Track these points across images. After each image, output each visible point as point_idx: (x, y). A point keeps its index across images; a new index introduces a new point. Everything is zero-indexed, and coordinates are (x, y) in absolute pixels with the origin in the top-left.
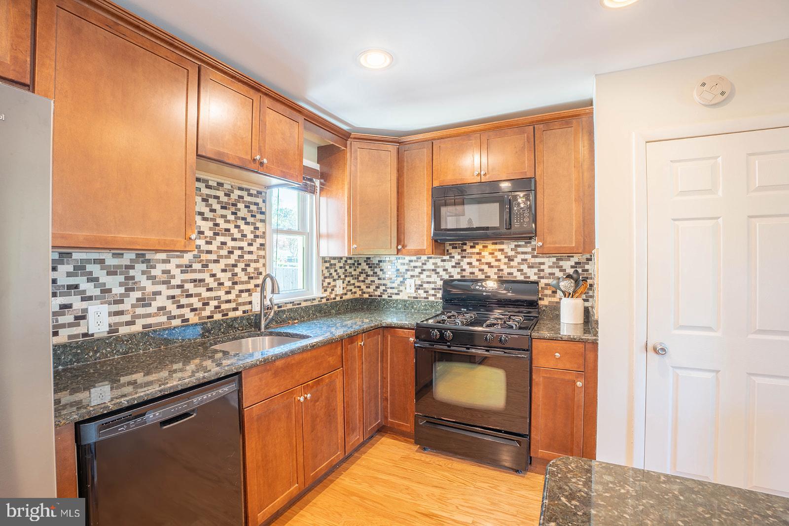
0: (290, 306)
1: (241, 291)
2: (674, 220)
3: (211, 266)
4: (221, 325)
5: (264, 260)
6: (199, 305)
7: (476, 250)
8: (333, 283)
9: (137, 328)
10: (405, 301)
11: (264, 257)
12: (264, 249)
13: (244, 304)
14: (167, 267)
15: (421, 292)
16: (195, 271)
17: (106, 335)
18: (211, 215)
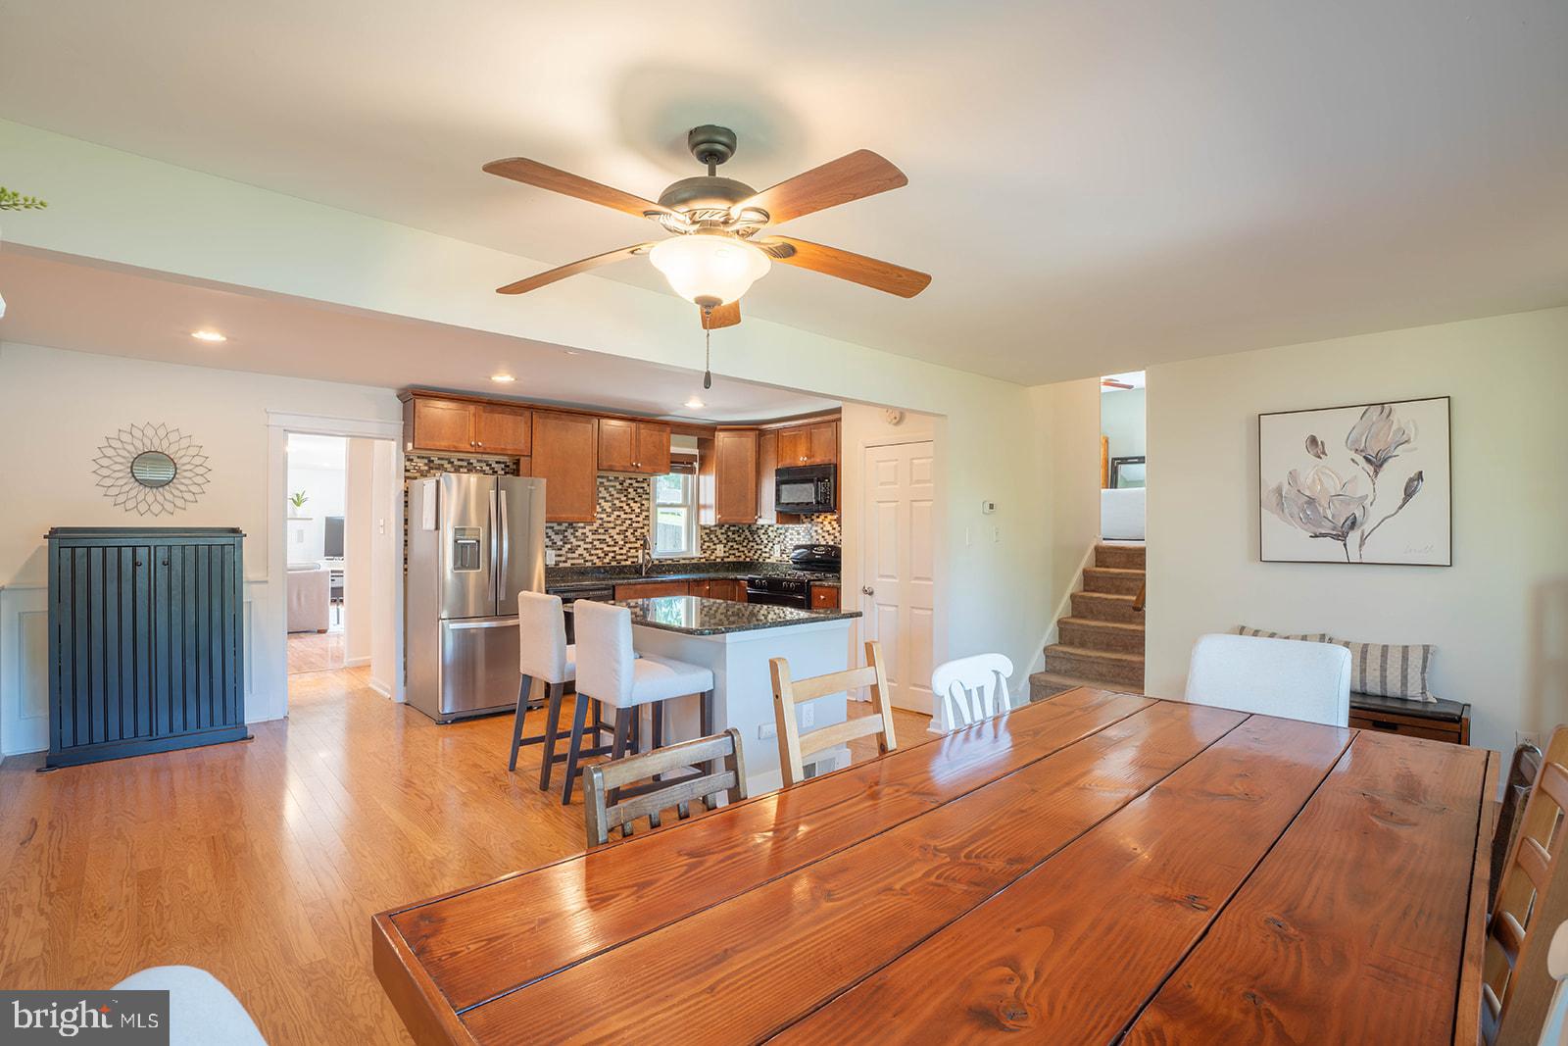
0: (670, 562)
1: (630, 548)
2: (879, 502)
3: (610, 531)
4: (615, 569)
5: (648, 527)
6: (603, 555)
7: (820, 520)
8: (712, 547)
9: (568, 565)
10: (773, 564)
11: (648, 525)
13: (633, 557)
14: (584, 531)
15: (784, 556)
16: (599, 534)
18: (610, 498)
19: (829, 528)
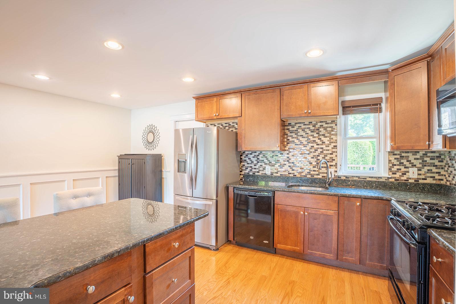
5: (336, 153)
6: (301, 170)
11: (336, 152)
12: (336, 148)
13: (323, 173)
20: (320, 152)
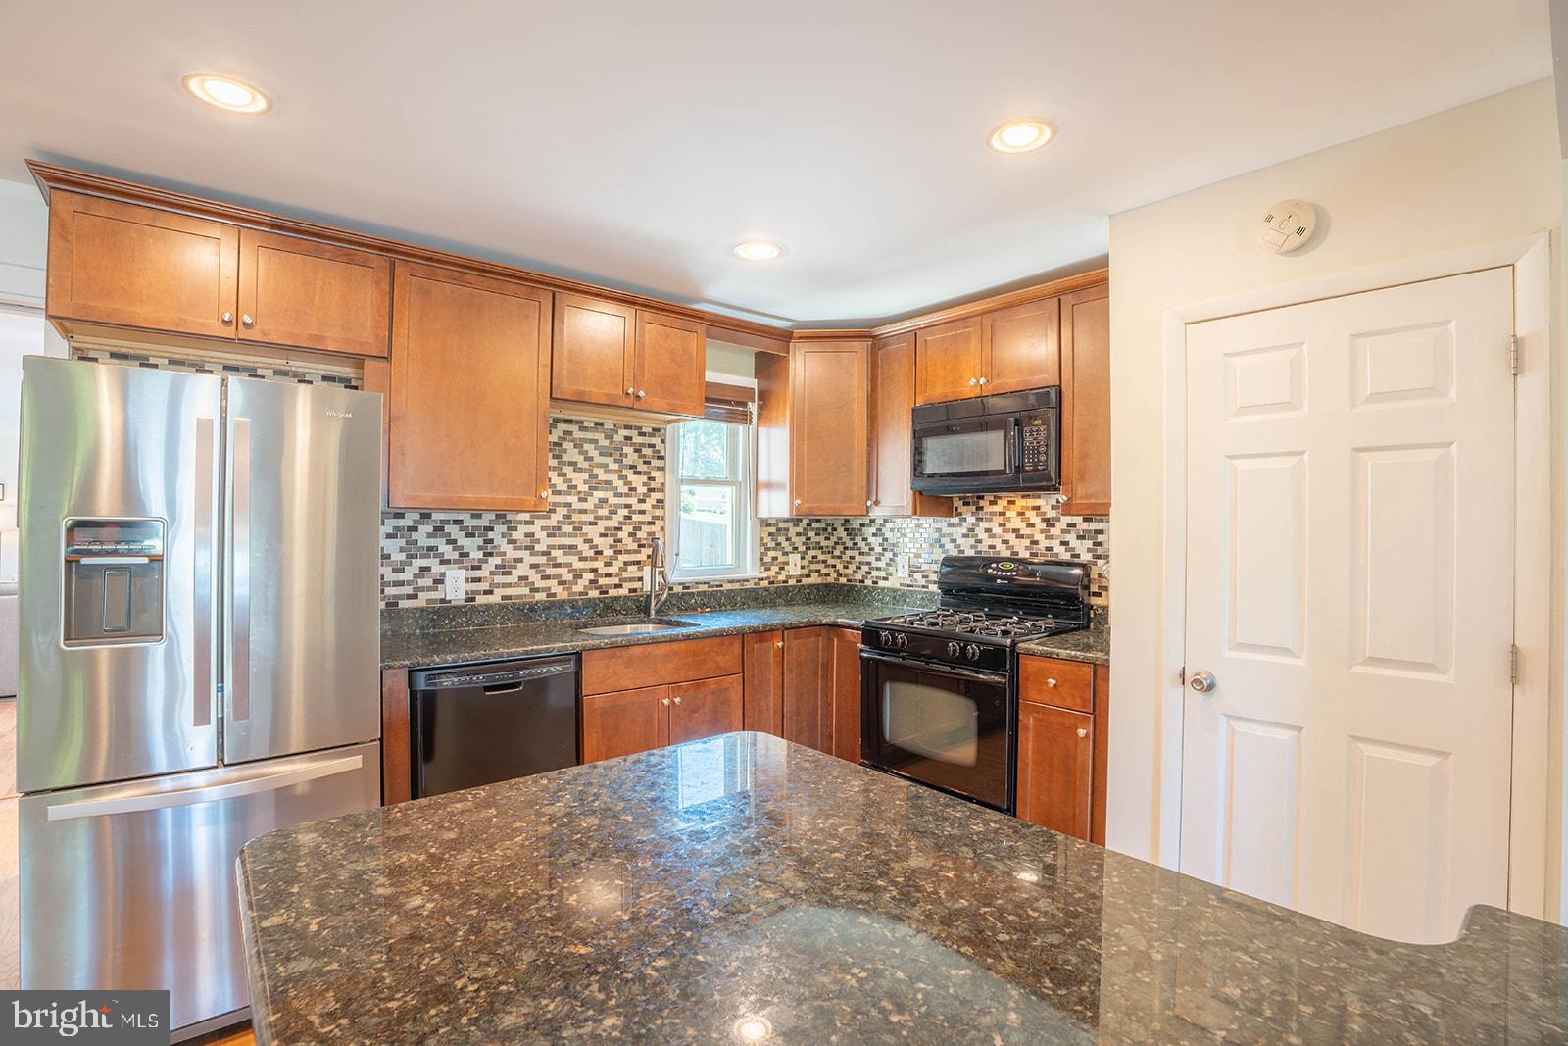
0: (704, 588)
1: (626, 563)
2: (1231, 457)
3: (586, 529)
4: (596, 604)
5: (663, 522)
6: (570, 577)
7: (997, 508)
8: (781, 559)
9: (495, 598)
10: (894, 591)
11: (663, 518)
12: (663, 507)
13: (631, 580)
14: (530, 529)
15: (918, 576)
16: (565, 535)
17: (463, 603)
18: (586, 465)
19: (1020, 525)
20: (622, 519)
